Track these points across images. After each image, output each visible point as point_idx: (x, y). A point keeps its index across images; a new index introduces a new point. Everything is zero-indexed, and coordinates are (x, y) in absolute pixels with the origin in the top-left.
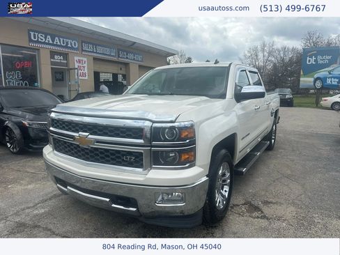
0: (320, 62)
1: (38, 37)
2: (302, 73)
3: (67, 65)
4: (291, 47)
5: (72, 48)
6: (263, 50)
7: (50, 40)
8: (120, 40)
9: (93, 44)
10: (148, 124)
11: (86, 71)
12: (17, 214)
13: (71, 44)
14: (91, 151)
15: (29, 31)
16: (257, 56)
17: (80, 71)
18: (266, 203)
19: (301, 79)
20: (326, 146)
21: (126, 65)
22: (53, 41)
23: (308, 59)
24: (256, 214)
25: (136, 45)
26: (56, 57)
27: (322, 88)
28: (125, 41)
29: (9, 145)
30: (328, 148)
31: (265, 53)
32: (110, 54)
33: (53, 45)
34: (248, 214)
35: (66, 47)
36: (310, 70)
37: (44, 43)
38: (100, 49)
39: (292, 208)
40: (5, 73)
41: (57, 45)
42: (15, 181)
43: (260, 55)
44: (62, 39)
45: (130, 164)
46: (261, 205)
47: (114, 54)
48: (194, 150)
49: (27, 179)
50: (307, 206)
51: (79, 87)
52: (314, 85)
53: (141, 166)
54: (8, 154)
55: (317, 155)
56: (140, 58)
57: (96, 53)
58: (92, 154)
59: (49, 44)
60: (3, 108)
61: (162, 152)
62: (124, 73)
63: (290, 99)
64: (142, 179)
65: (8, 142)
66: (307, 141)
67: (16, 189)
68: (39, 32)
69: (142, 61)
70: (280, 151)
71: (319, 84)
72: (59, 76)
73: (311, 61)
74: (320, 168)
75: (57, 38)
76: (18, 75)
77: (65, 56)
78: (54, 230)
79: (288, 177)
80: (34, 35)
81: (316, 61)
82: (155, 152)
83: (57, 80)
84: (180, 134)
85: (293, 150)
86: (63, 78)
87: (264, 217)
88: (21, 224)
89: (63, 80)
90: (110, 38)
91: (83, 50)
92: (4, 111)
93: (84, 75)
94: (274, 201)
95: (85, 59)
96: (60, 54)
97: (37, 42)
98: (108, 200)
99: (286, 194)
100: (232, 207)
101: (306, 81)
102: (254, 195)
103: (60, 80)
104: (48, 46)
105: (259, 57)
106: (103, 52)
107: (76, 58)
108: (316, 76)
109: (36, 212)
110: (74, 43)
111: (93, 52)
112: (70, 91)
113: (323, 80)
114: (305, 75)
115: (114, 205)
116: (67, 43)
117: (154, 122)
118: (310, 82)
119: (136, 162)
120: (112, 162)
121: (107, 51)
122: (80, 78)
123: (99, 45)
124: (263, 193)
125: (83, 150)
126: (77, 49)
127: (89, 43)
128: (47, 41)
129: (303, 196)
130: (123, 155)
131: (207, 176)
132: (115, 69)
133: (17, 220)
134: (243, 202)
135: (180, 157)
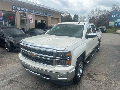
0: (117, 17)
1: (15, 8)
2: (110, 21)
3: (25, 18)
4: (107, 10)
5: (27, 12)
6: (96, 11)
7: (20, 9)
8: (44, 8)
9: (35, 10)
10: (55, 51)
11: (32, 20)
12: (10, 76)
13: (27, 10)
14: (35, 58)
15: (12, 5)
16: (94, 13)
17: (30, 20)
18: (95, 74)
19: (110, 23)
20: (117, 50)
21: (46, 17)
22: (21, 9)
23: (113, 15)
24: (91, 79)
25: (50, 10)
26: (22, 15)
27: (117, 26)
28: (46, 9)
29: (6, 48)
30: (118, 51)
31: (97, 12)
32: (41, 13)
33: (21, 10)
34: (88, 79)
35: (25, 11)
36: (113, 20)
37: (18, 10)
38: (37, 12)
39: (104, 77)
40: (4, 21)
41: (22, 11)
42: (9, 63)
43: (95, 13)
44: (24, 8)
45: (48, 64)
46: (93, 75)
47: (42, 14)
48: (71, 60)
49: (13, 62)
50: (109, 76)
51: (30, 26)
52: (114, 25)
53: (52, 65)
54: (6, 51)
55: (114, 54)
56: (51, 15)
57: (36, 13)
58: (36, 59)
59: (19, 10)
60: (4, 35)
61: (60, 61)
62: (46, 20)
63: (105, 30)
64: (52, 70)
65: (6, 47)
66: (111, 48)
67: (10, 66)
68: (16, 6)
69: (52, 16)
70: (101, 52)
71: (116, 25)
72: (23, 22)
73: (114, 16)
74: (115, 60)
75: (22, 8)
76: (9, 22)
77: (25, 14)
78: (23, 83)
79: (103, 64)
80: (14, 7)
81: (115, 16)
82: (57, 61)
83: (22, 23)
84: (66, 55)
85: (105, 52)
86: (24, 22)
87: (94, 80)
88: (12, 80)
89: (24, 23)
90: (41, 8)
91: (31, 12)
92: (4, 36)
93: (31, 21)
94: (98, 74)
95: (32, 16)
96: (23, 14)
97: (15, 10)
98: (41, 75)
99: (102, 71)
100: (83, 76)
101: (111, 24)
102: (91, 71)
103: (23, 23)
104: (19, 11)
105: (95, 14)
106: (38, 13)
107: (29, 15)
108: (115, 22)
109: (16, 76)
110: (28, 10)
111: (35, 13)
112: (27, 27)
113: (118, 23)
114: (111, 21)
115: (43, 77)
116: (26, 10)
117: (57, 50)
118: (113, 24)
119: (51, 63)
120: (42, 62)
121: (40, 12)
122: (30, 22)
123: (37, 10)
124: (94, 70)
125: (32, 57)
126: (29, 12)
127: (33, 10)
128: (18, 9)
129: (108, 72)
130: (46, 61)
131: (75, 68)
132: (43, 19)
133: (10, 79)
134: (87, 74)
135: (66, 62)
